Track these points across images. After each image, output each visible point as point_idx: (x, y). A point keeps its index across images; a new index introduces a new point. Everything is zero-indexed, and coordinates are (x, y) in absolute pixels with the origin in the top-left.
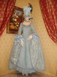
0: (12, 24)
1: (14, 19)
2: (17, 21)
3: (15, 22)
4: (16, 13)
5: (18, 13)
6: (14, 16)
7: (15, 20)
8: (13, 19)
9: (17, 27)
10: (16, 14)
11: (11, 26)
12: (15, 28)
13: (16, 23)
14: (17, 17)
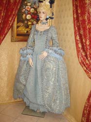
0: (22, 24)
1: (26, 15)
2: (32, 18)
3: (28, 20)
4: (29, 4)
5: (35, 3)
6: (26, 10)
7: (29, 17)
8: (24, 16)
10: (31, 6)
11: (20, 29)
12: (27, 31)
13: (30, 23)
14: (32, 10)
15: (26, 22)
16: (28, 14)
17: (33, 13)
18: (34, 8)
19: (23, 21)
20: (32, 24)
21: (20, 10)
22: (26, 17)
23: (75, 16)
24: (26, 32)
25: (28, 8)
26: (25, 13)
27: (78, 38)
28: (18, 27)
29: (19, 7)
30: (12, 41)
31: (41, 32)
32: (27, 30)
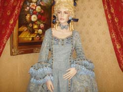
0: (25, 29)
1: (31, 16)
2: (39, 19)
3: (33, 23)
6: (30, 8)
7: (34, 18)
8: (28, 17)
9: (38, 34)
10: (36, 3)
11: (22, 36)
12: (33, 38)
13: (35, 27)
14: (38, 9)
15: (30, 25)
16: (33, 14)
17: (39, 13)
20: (39, 28)
21: (22, 9)
22: (30, 18)
24: (31, 39)
25: (33, 6)
26: (29, 12)
28: (20, 33)
30: (12, 54)
31: (63, 40)
32: (32, 36)
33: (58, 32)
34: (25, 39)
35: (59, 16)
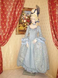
0: (21, 25)
2: (27, 22)
4: (25, 14)
5: (28, 14)
6: (23, 17)
7: (25, 21)
10: (26, 15)
13: (25, 24)
14: (27, 17)
15: (23, 24)
16: (25, 19)
17: (27, 19)
18: (27, 16)
19: (22, 24)
20: (27, 25)
21: (20, 18)
22: (23, 21)
23: (51, 21)
27: (53, 32)
28: (19, 27)
29: (20, 16)
30: (16, 34)
31: (33, 29)
32: (24, 28)
33: (32, 26)
34: (21, 29)
35: (32, 20)
